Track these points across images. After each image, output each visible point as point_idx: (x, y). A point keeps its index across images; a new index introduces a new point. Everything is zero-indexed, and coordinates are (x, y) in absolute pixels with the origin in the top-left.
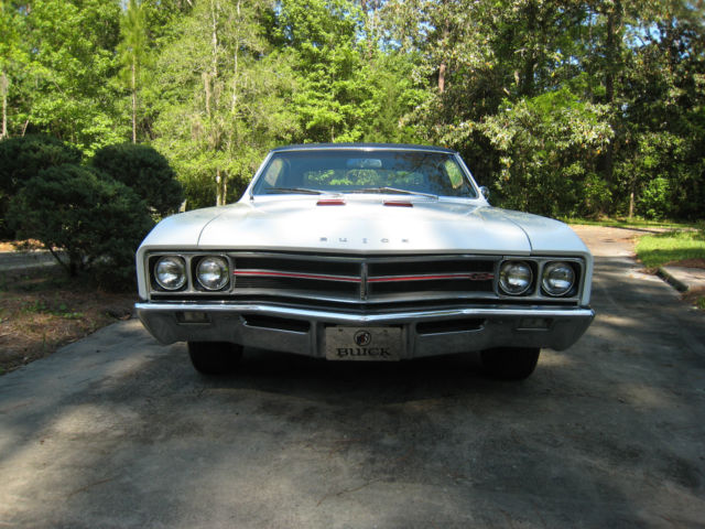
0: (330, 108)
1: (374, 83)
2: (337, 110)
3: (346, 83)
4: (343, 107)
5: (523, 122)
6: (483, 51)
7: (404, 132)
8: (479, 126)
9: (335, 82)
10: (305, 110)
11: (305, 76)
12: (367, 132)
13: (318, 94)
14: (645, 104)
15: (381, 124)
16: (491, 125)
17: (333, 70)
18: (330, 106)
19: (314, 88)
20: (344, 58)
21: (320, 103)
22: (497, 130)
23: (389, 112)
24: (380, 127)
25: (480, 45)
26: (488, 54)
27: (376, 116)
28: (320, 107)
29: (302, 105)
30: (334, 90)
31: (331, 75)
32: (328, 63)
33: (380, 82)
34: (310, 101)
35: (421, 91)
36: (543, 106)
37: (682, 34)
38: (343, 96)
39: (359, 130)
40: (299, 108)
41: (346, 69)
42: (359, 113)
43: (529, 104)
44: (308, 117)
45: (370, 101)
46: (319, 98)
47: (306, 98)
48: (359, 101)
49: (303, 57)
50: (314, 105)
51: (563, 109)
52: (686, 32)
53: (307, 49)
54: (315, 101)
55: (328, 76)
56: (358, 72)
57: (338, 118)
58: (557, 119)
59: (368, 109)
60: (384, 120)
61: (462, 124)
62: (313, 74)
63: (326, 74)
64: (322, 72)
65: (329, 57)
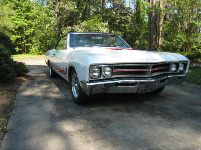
0: (24, 21)
1: (37, 14)
2: (26, 22)
3: (29, 14)
4: (28, 21)
5: (86, 27)
6: (74, 7)
7: (47, 29)
8: (73, 28)
9: (25, 13)
10: (15, 22)
12: (36, 29)
13: (19, 17)
14: (112, 23)
15: (40, 27)
16: (76, 28)
17: (24, 9)
18: (23, 21)
20: (27, 6)
21: (20, 19)
22: (78, 29)
23: (43, 23)
25: (73, 5)
26: (75, 8)
27: (38, 24)
28: (20, 21)
29: (14, 20)
30: (24, 16)
31: (23, 11)
32: (22, 7)
33: (40, 14)
34: (17, 19)
35: (51, 17)
36: (91, 23)
37: (118, 6)
38: (27, 18)
39: (33, 29)
41: (28, 9)
42: (33, 23)
43: (87, 22)
44: (17, 24)
45: (37, 20)
46: (20, 18)
47: (15, 18)
48: (33, 20)
51: (96, 24)
52: (119, 6)
54: (18, 19)
55: (22, 11)
56: (32, 11)
57: (27, 25)
58: (95, 27)
59: (36, 22)
60: (41, 26)
61: (68, 27)
62: (17, 10)
64: (20, 10)
65: (22, 5)
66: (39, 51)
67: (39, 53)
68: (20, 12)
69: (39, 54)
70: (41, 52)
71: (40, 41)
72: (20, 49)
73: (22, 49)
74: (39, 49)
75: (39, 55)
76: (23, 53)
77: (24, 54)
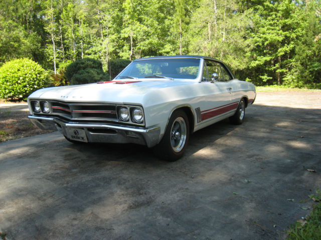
0: (278, 34)
1: (303, 19)
2: (281, 35)
3: (286, 20)
4: (284, 33)
9: (280, 21)
10: (264, 36)
11: (266, 19)
13: (272, 28)
15: (306, 41)
17: (280, 15)
19: (271, 25)
20: (285, 7)
21: (273, 32)
23: (310, 33)
24: (305, 43)
27: (302, 36)
28: (272, 34)
29: (264, 33)
30: (280, 25)
31: (279, 17)
32: (277, 11)
33: (306, 18)
34: (268, 31)
38: (285, 28)
39: (292, 44)
40: (261, 35)
41: (287, 14)
42: (293, 35)
44: (266, 39)
45: (299, 29)
46: (273, 29)
47: (265, 30)
48: (293, 29)
49: (265, 10)
50: (269, 33)
53: (267, 6)
54: (270, 31)
59: (298, 33)
60: (307, 38)
62: (269, 18)
63: (277, 17)
64: (274, 16)
65: (278, 8)
66: (298, 82)
67: (296, 84)
68: (273, 20)
69: (296, 87)
70: (301, 83)
71: (302, 64)
72: (268, 78)
73: (271, 78)
74: (298, 78)
75: (297, 89)
76: (274, 84)
77: (276, 85)
